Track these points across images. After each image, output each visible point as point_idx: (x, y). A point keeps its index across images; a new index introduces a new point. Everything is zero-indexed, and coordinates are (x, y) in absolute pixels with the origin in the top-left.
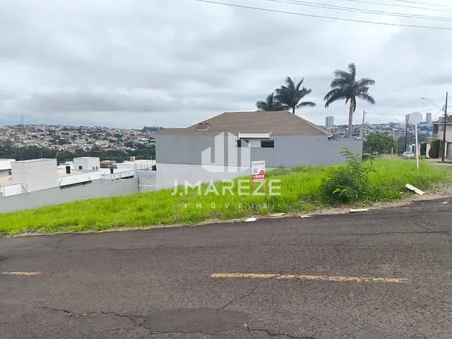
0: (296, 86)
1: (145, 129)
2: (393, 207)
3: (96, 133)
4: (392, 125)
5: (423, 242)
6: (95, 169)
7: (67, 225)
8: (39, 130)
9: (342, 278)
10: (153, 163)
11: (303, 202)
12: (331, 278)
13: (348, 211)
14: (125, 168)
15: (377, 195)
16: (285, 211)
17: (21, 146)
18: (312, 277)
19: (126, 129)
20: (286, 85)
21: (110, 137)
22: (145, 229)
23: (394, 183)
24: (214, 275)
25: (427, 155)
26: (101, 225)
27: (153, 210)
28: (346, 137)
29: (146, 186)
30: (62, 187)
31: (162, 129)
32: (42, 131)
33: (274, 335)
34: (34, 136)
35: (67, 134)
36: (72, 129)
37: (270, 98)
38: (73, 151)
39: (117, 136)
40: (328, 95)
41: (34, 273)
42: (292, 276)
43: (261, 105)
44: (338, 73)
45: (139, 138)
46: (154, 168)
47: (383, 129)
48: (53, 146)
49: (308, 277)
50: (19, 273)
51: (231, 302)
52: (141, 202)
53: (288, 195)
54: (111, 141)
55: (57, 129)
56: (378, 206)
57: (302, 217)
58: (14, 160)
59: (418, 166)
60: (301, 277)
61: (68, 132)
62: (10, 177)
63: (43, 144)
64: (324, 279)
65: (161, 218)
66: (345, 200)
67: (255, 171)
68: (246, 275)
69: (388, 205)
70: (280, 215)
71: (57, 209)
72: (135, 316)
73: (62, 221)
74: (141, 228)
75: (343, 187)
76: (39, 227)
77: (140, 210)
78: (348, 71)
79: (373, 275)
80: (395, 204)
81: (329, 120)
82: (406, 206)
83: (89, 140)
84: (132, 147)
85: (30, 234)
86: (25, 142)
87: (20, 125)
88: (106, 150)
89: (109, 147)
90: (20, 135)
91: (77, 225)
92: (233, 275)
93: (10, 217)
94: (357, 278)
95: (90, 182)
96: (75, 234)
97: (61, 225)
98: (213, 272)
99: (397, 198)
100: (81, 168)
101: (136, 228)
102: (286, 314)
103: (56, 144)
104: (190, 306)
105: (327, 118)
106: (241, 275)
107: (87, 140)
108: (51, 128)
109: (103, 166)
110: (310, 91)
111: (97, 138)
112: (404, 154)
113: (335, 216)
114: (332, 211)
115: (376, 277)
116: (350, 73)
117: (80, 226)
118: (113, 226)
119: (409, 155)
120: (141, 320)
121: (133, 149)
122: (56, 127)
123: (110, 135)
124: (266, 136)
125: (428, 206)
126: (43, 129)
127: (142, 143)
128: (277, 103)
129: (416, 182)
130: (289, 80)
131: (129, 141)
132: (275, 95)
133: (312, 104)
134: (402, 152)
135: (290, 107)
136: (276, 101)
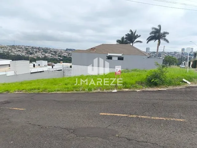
0: (134, 34)
1: (67, 50)
2: (177, 89)
3: (46, 50)
4: (175, 53)
5: (192, 104)
6: (45, 66)
7: (35, 89)
8: (21, 48)
9: (157, 118)
10: (70, 64)
11: (137, 85)
12: (152, 118)
13: (157, 90)
14: (58, 66)
15: (170, 83)
16: (130, 88)
17: (13, 54)
18: (144, 117)
19: (59, 49)
20: (130, 33)
21: (52, 53)
22: (69, 92)
23: (178, 78)
24: (101, 114)
25: (191, 67)
26: (49, 90)
27: (71, 85)
28: (155, 57)
29: (67, 74)
30: (31, 73)
31: (74, 50)
32: (23, 48)
33: (130, 140)
34: (19, 50)
35: (33, 50)
36: (36, 48)
37: (123, 38)
38: (36, 58)
39: (55, 52)
40: (148, 38)
41: (23, 109)
42: (135, 116)
43: (118, 41)
44: (153, 28)
45: (64, 53)
46: (71, 67)
47: (171, 54)
48: (27, 55)
49: (143, 117)
50: (16, 109)
51: (110, 125)
52: (66, 81)
53: (131, 81)
54: (52, 54)
55: (29, 48)
56: (171, 88)
57: (137, 91)
58: (11, 60)
59: (188, 71)
60: (139, 116)
61: (34, 49)
62: (9, 67)
63: (23, 54)
64: (150, 118)
65: (75, 88)
66: (156, 85)
67: (117, 70)
68: (115, 115)
69: (175, 88)
70: (127, 90)
71: (30, 83)
72: (69, 129)
73: (32, 87)
74: (67, 92)
75: (155, 79)
76: (23, 90)
77: (66, 84)
78: (158, 28)
79: (170, 117)
80: (178, 87)
81: (148, 49)
82: (183, 89)
83: (43, 53)
84: (61, 57)
85: (18, 92)
86: (15, 53)
87: (13, 45)
88: (50, 58)
89: (51, 57)
90: (13, 50)
91: (39, 89)
92: (109, 114)
93: (10, 85)
94: (164, 118)
95: (43, 71)
96: (38, 94)
97: (33, 89)
98: (101, 112)
99: (179, 85)
100: (39, 65)
101: (65, 92)
102: (134, 132)
103: (28, 54)
104: (92, 126)
105: (147, 48)
106: (113, 114)
107: (42, 53)
108: (26, 47)
109: (49, 65)
110: (140, 36)
111: (46, 52)
113: (152, 91)
114: (150, 89)
115: (172, 118)
116: (159, 29)
117: (41, 90)
118: (55, 91)
120: (72, 131)
121: (61, 58)
122: (29, 47)
123: (51, 51)
124: (120, 55)
125: (193, 89)
126: (23, 47)
127: (65, 55)
128: (126, 41)
129: (187, 78)
130: (131, 31)
131: (60, 54)
132: (125, 37)
133: (141, 42)
134: (180, 65)
135: (131, 43)
136: (125, 40)
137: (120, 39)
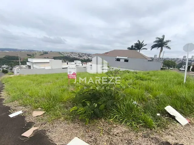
0: (141, 43)
3: (89, 55)
6: (79, 64)
20: (138, 42)
25: (190, 70)
30: (63, 68)
37: (132, 46)
40: (152, 46)
43: (129, 48)
44: (157, 38)
63: (77, 57)
83: (87, 57)
93: (30, 76)
112: (180, 69)
116: (162, 38)
119: (182, 69)
122: (80, 53)
124: (126, 58)
126: (77, 53)
130: (139, 41)
132: (134, 45)
133: (146, 49)
134: (180, 68)
135: (138, 50)
136: (134, 47)
137: (130, 47)
